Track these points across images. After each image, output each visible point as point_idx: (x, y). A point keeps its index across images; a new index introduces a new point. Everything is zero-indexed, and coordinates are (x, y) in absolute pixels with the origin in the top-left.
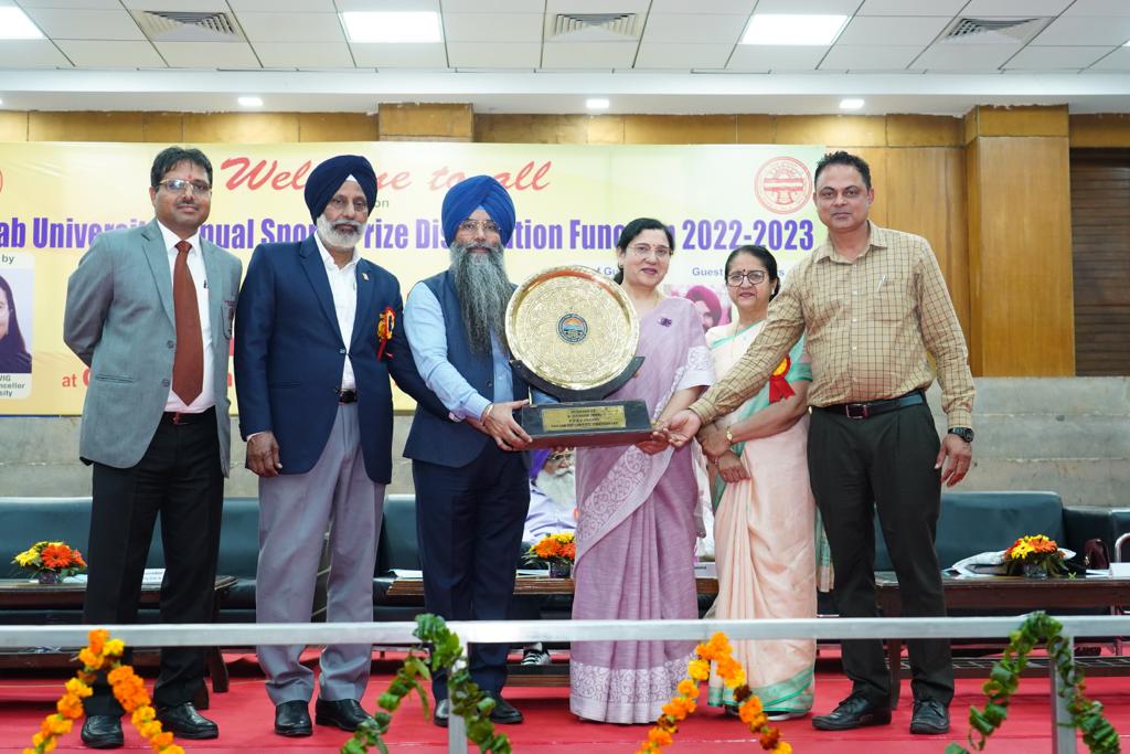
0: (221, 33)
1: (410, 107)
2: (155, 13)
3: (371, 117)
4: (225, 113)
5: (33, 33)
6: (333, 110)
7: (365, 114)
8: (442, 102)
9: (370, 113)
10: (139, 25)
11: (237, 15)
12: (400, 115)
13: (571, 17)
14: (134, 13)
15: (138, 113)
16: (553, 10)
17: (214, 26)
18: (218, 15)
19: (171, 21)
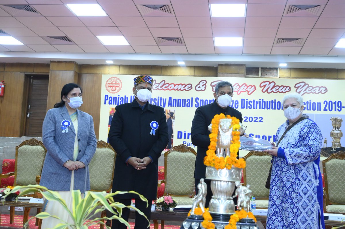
0: (178, 44)
1: (227, 65)
2: (160, 38)
3: (215, 68)
4: (174, 66)
5: (126, 43)
6: (205, 66)
7: (213, 67)
8: (236, 64)
9: (215, 67)
10: (156, 41)
11: (184, 38)
12: (224, 67)
13: (283, 39)
14: (154, 38)
15: (150, 66)
16: (278, 37)
17: (177, 42)
18: (178, 38)
19: (165, 40)
